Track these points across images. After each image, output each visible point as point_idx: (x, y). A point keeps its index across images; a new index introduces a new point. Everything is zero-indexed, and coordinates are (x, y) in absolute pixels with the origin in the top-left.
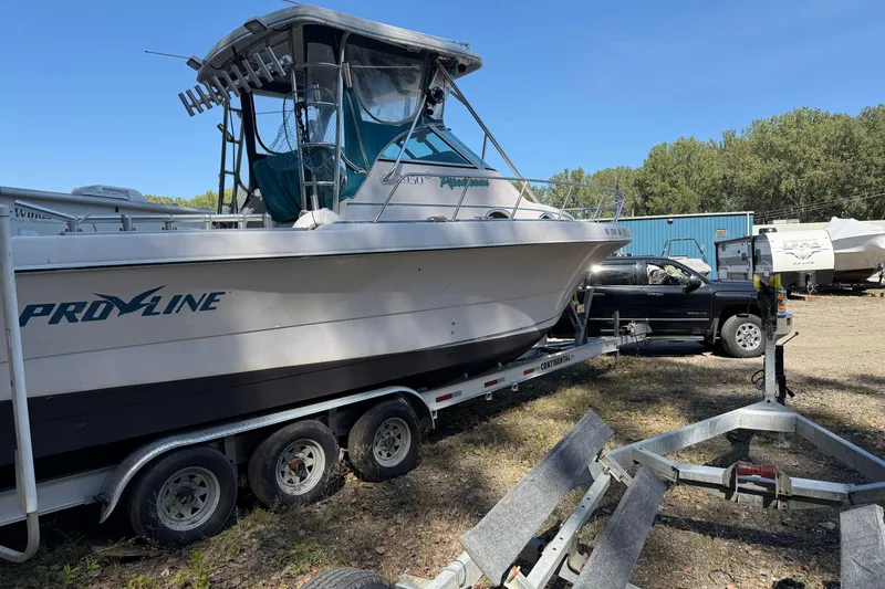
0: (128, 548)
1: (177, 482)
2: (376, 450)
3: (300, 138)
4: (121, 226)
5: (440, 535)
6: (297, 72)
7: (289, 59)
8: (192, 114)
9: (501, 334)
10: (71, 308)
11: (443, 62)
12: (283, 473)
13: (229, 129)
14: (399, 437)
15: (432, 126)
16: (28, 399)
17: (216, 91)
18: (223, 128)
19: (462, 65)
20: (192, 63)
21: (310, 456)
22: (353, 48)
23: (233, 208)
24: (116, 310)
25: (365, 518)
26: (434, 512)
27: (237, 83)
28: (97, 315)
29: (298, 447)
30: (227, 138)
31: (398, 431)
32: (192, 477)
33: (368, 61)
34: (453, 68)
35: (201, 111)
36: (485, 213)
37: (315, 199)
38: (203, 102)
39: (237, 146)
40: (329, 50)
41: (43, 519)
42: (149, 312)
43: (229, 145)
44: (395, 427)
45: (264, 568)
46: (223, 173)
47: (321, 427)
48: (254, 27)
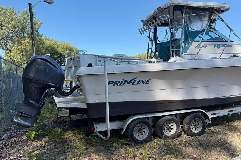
0: (127, 141)
1: (138, 127)
2: (192, 127)
3: (171, 37)
4: (128, 63)
5: (215, 156)
6: (170, 19)
7: (169, 16)
8: (141, 34)
9: (235, 95)
10: (117, 82)
11: (216, 10)
12: (164, 129)
13: (150, 37)
14: (199, 124)
15: (212, 30)
16: (109, 103)
17: (148, 27)
18: (149, 37)
19: (223, 10)
20: (142, 21)
21: (172, 126)
22: (187, 10)
23: (150, 58)
24: (126, 83)
25: (189, 146)
26: (212, 149)
27: (154, 24)
28: (122, 84)
29: (168, 123)
30: (150, 40)
31: (198, 123)
32: (142, 126)
33: (192, 13)
34: (220, 11)
35: (144, 33)
36: (230, 55)
37: (174, 54)
38: (144, 31)
39: (152, 41)
40: (180, 12)
41: (111, 130)
42: (133, 84)
43: (150, 41)
44: (197, 121)
45: (161, 154)
46: (148, 49)
47: (175, 118)
48: (159, 9)
